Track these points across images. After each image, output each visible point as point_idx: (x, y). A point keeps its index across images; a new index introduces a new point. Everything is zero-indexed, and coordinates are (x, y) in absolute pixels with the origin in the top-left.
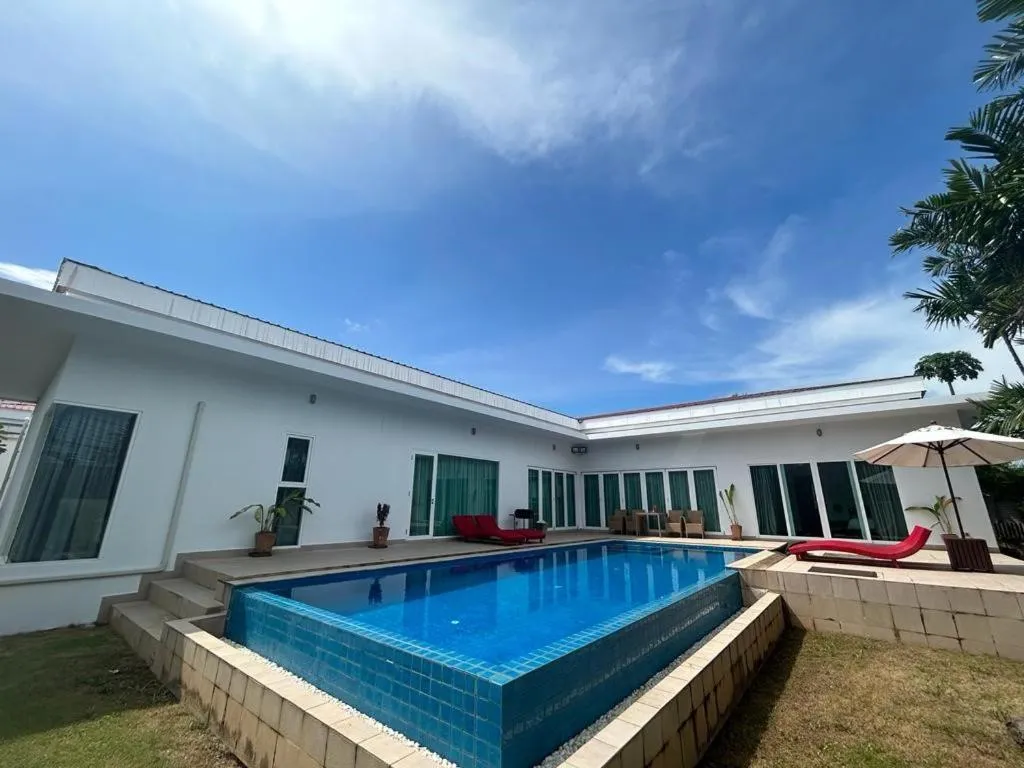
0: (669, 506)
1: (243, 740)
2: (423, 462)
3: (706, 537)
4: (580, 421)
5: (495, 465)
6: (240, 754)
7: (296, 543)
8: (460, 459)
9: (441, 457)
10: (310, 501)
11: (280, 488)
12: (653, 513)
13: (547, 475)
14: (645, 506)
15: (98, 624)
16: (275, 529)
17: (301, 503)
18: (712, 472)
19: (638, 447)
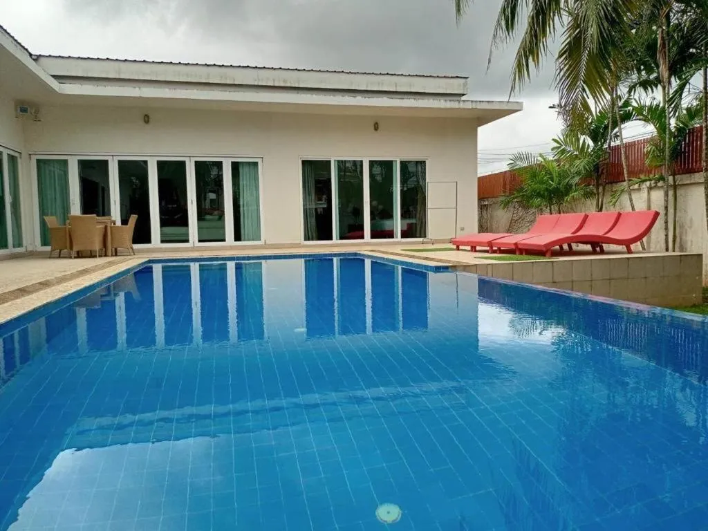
18: (256, 164)
19: (147, 119)
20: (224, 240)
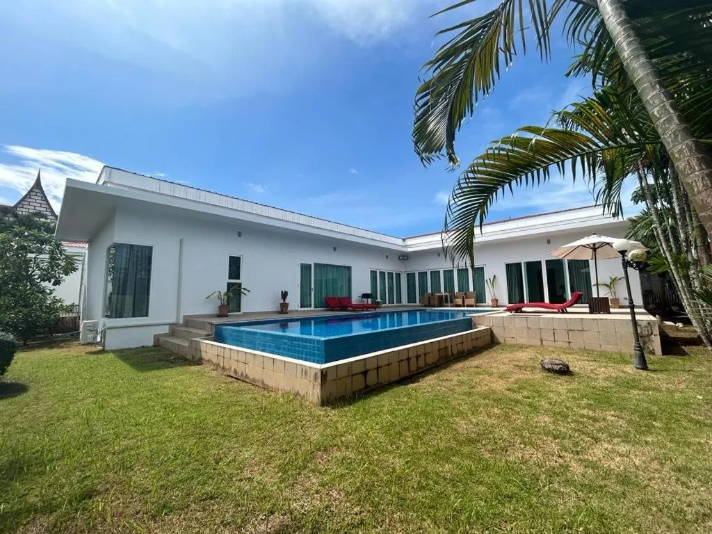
0: (456, 290)
1: (233, 369)
2: (305, 269)
3: (476, 306)
4: (404, 240)
5: (349, 268)
6: (232, 374)
7: (240, 311)
8: (327, 265)
9: (316, 265)
10: (245, 289)
11: (228, 283)
12: (447, 294)
13: (382, 274)
14: (442, 290)
15: (154, 346)
16: (228, 304)
17: (240, 290)
18: (483, 268)
19: (439, 255)
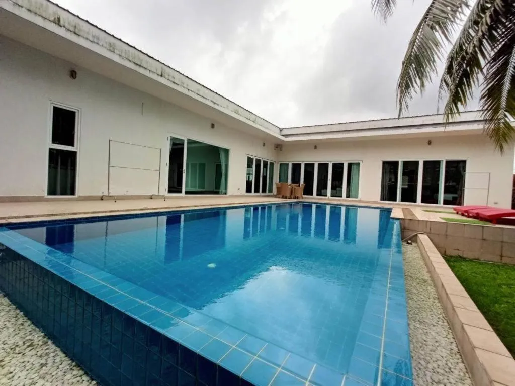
4: (281, 129)
5: (227, 151)
13: (258, 161)
18: (359, 164)
19: (316, 147)
20: (341, 197)
